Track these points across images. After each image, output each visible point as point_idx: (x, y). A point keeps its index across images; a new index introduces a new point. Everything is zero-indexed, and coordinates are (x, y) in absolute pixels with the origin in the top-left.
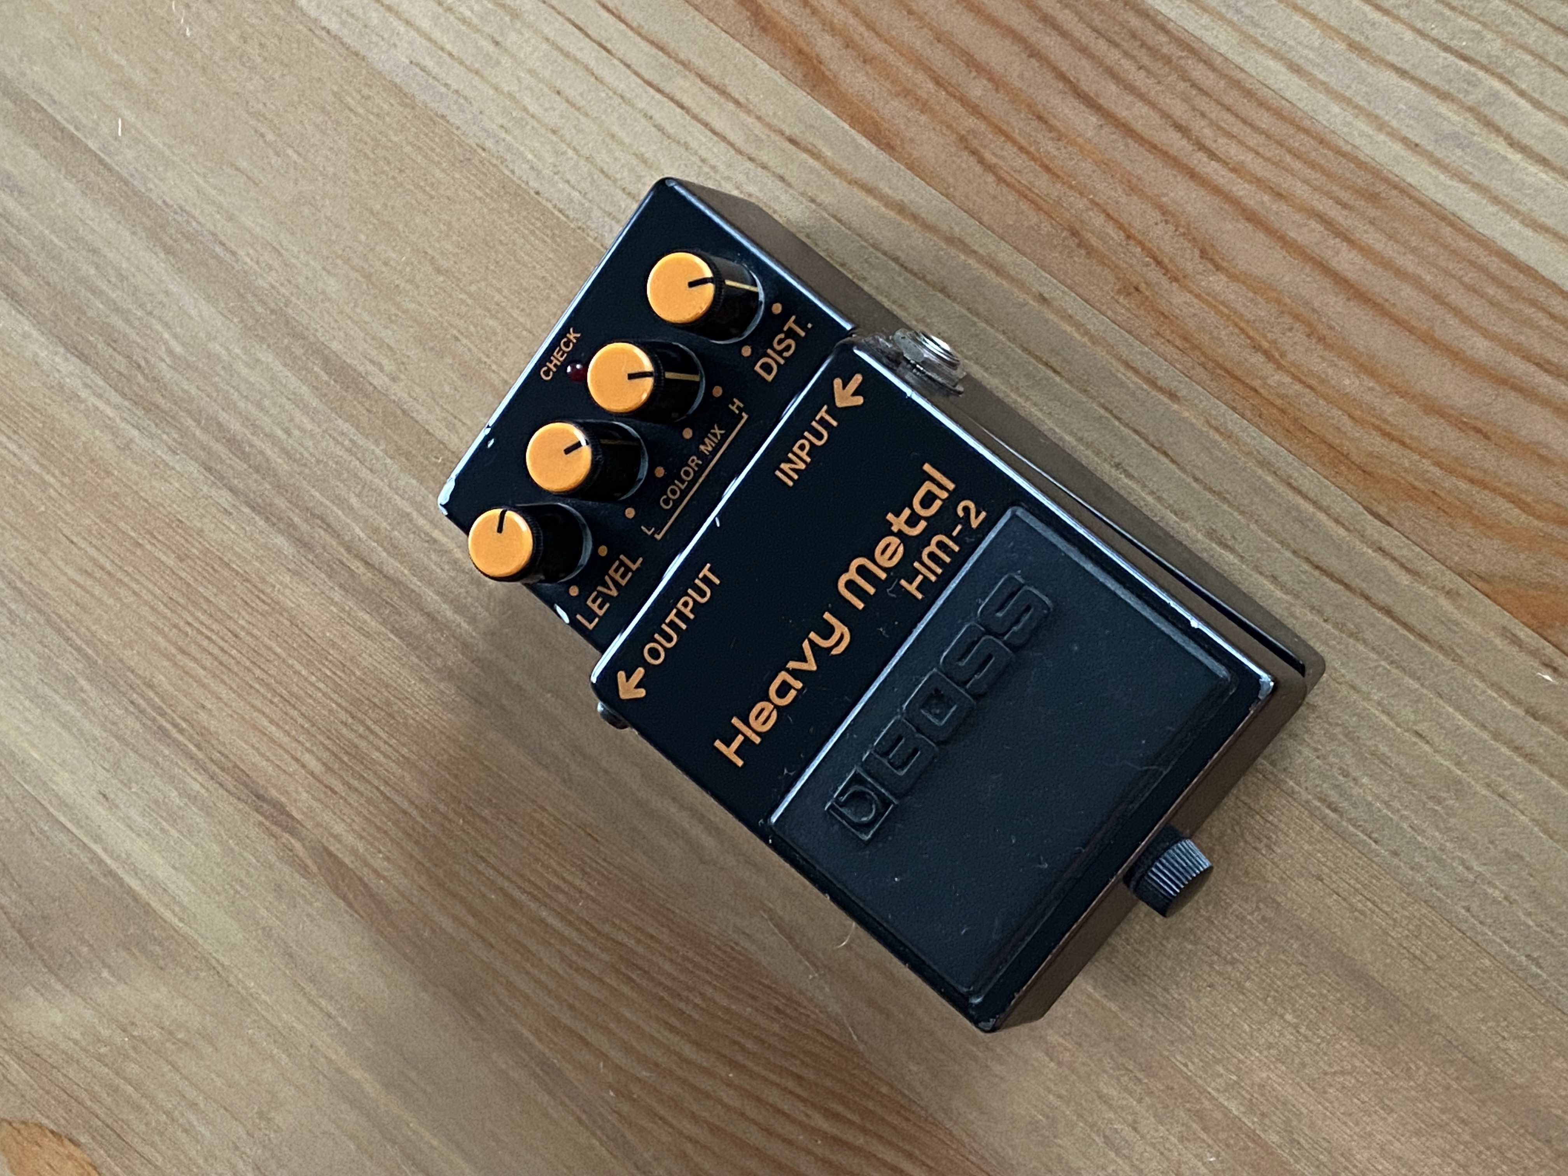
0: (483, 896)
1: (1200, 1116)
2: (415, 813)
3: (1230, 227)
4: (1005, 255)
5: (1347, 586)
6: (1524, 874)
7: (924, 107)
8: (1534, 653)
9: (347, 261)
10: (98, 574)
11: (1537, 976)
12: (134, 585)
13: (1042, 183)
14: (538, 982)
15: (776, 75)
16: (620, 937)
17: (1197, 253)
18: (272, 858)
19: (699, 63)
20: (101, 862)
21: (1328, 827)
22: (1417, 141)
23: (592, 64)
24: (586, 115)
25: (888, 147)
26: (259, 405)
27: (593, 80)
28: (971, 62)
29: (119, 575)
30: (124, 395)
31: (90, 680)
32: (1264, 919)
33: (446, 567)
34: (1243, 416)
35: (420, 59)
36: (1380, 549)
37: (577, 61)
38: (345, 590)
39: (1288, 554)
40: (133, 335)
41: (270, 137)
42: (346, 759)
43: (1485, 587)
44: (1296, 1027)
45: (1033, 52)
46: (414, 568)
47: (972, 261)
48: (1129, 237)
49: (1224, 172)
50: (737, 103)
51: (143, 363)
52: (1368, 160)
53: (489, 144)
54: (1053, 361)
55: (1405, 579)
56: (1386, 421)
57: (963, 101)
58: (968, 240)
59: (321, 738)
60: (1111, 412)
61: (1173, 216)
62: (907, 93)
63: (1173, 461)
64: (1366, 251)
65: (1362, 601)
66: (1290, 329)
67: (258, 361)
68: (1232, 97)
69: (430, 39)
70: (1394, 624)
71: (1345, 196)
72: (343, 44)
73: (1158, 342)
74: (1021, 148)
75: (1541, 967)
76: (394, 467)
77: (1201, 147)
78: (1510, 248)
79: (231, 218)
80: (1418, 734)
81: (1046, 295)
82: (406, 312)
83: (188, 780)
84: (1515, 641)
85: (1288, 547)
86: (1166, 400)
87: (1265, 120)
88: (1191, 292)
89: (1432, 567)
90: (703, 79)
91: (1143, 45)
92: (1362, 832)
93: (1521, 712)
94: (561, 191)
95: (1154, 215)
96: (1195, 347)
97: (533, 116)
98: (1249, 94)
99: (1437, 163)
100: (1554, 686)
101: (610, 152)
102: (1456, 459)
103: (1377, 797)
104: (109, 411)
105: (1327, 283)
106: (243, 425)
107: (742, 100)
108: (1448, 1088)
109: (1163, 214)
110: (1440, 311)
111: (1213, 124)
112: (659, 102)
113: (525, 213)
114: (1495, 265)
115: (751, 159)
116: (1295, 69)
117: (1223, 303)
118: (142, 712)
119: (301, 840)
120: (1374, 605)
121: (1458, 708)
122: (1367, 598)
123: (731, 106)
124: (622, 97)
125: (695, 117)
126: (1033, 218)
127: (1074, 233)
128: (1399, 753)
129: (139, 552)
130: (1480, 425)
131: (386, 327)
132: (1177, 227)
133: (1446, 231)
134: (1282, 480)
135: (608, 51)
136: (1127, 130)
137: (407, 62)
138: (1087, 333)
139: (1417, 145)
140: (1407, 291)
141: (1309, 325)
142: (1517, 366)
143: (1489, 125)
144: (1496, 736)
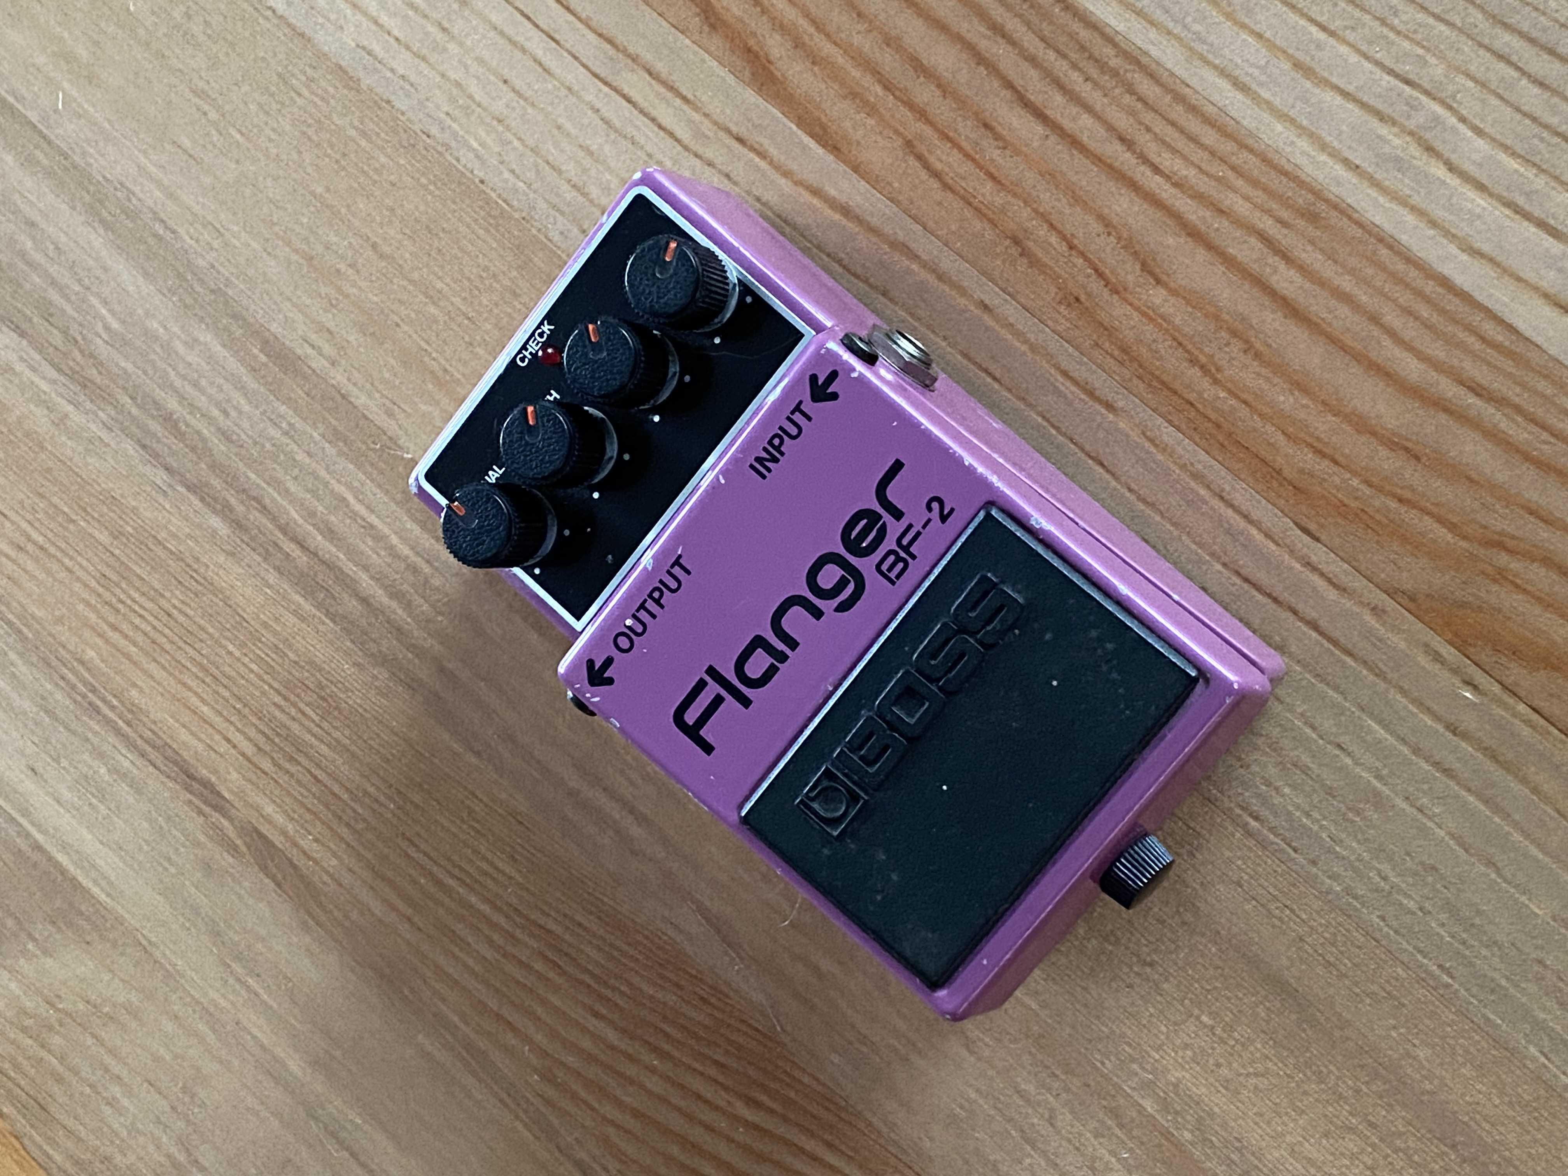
0: (415, 882)
1: (1115, 1113)
2: (345, 796)
3: (1171, 241)
4: (948, 263)
5: (1275, 600)
6: (1439, 886)
7: (872, 110)
8: (1456, 671)
9: (289, 244)
10: (30, 547)
11: (1448, 986)
12: (66, 561)
13: (986, 191)
14: (466, 966)
15: (722, 72)
16: (551, 926)
17: (1138, 267)
18: (202, 838)
19: (648, 57)
20: (28, 835)
21: (1249, 834)
22: (1358, 162)
23: (540, 53)
24: (533, 105)
25: (835, 150)
26: (196, 385)
27: (540, 70)
28: (920, 67)
29: (52, 550)
30: (59, 370)
31: (21, 655)
32: (1184, 923)
33: (383, 553)
34: (1178, 429)
35: (365, 43)
36: (1308, 564)
37: (524, 50)
38: (281, 573)
39: (1219, 567)
40: (69, 309)
41: (213, 115)
42: (277, 740)
43: (1411, 606)
44: (1212, 1028)
45: (981, 60)
46: (352, 553)
47: (915, 267)
48: (1071, 247)
49: (1167, 186)
50: (685, 99)
51: (79, 338)
52: (1308, 179)
53: (434, 130)
54: (992, 368)
55: (1332, 594)
56: (1318, 439)
57: (910, 105)
58: (913, 245)
59: (254, 720)
60: (1048, 421)
61: (1115, 228)
62: (854, 95)
63: (1108, 471)
64: (1303, 269)
65: (1289, 614)
66: (1227, 344)
67: (196, 340)
68: (1178, 112)
69: (376, 22)
70: (1320, 638)
71: (1285, 214)
72: (289, 25)
73: (1096, 353)
74: (967, 155)
75: (1452, 977)
76: (330, 450)
77: (1145, 160)
78: (1446, 272)
79: (171, 196)
80: (1339, 746)
81: (987, 302)
82: (347, 296)
83: (119, 757)
84: (1437, 657)
85: (1218, 559)
86: (1103, 411)
87: (1209, 137)
88: (1131, 304)
89: (1358, 583)
90: (650, 74)
91: (1091, 57)
92: (1282, 840)
93: (1441, 728)
94: (506, 181)
95: (1096, 227)
96: (1133, 359)
97: (479, 105)
98: (1193, 109)
99: (1376, 184)
100: (1475, 703)
101: (556, 145)
102: (1386, 478)
103: (1298, 807)
104: (44, 386)
105: (1266, 301)
106: (180, 403)
107: (690, 96)
108: (1358, 1091)
109: (1106, 226)
110: (1376, 332)
111: (1157, 138)
112: (606, 95)
113: (468, 201)
114: (1430, 287)
115: (696, 155)
116: (1239, 86)
117: (1162, 317)
118: (73, 687)
119: (231, 820)
120: (1301, 619)
121: (1380, 722)
122: (1295, 613)
123: (678, 102)
124: (569, 89)
125: (642, 111)
126: (978, 225)
127: (1016, 241)
128: (1320, 765)
129: (71, 527)
130: (1409, 445)
131: (325, 311)
132: (1119, 239)
133: (1384, 252)
134: (1215, 494)
135: (557, 42)
136: (1074, 142)
137: (353, 44)
138: (1026, 341)
139: (1358, 167)
140: (1344, 311)
141: (1247, 342)
142: (1449, 389)
143: (1430, 149)
144: (1416, 751)
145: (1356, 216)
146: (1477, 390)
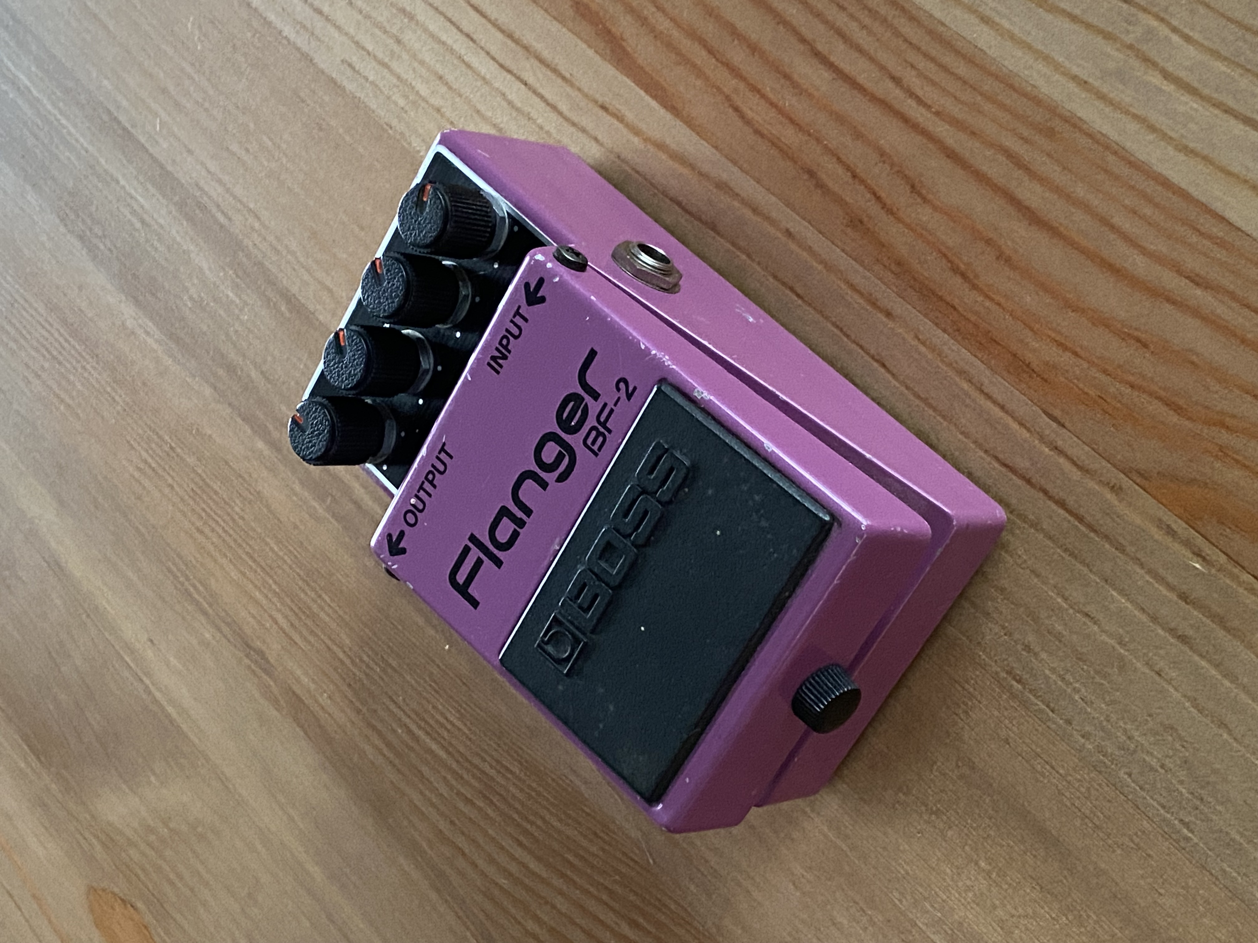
2: (348, 662)
3: (934, 164)
5: (1029, 481)
6: (1178, 746)
7: (699, 73)
8: (1187, 543)
10: (148, 471)
11: (1188, 840)
12: (169, 480)
13: (788, 133)
14: (430, 801)
15: (591, 53)
17: (908, 188)
18: (257, 695)
19: (537, 46)
20: (150, 693)
21: (1013, 696)
22: (1086, 79)
23: (463, 53)
24: (460, 95)
25: (673, 110)
27: (463, 66)
28: (734, 32)
29: (160, 471)
30: (162, 332)
31: (143, 553)
32: (962, 775)
34: (945, 331)
35: (348, 58)
37: (452, 52)
39: (982, 454)
42: (303, 617)
43: (1144, 482)
45: (781, 20)
47: (735, 203)
48: (854, 176)
49: (929, 116)
50: (564, 78)
53: (394, 123)
54: (796, 287)
55: (1076, 474)
56: (1060, 334)
57: (728, 66)
58: (733, 185)
60: (841, 330)
61: (889, 156)
62: (686, 61)
63: (888, 371)
65: (1041, 495)
66: (983, 253)
68: (935, 50)
69: (354, 41)
70: (1067, 515)
71: (1026, 132)
72: (297, 49)
73: (877, 268)
74: (771, 104)
75: (1192, 831)
77: (911, 94)
79: (228, 191)
80: (1087, 615)
81: (792, 230)
83: (204, 631)
85: (981, 446)
86: (884, 318)
87: (962, 69)
88: (902, 223)
89: (1099, 464)
90: (540, 60)
92: (1042, 701)
93: (1174, 597)
95: (874, 157)
96: (906, 271)
97: (423, 99)
98: (948, 44)
99: (1102, 97)
100: (1204, 574)
102: (1119, 366)
103: (1054, 671)
104: (154, 345)
105: (1012, 211)
106: (237, 354)
109: (882, 156)
111: (921, 75)
114: (1150, 187)
118: (175, 577)
119: (275, 680)
120: (1050, 498)
121: (1121, 592)
122: (1045, 492)
124: (484, 79)
126: (782, 163)
127: (811, 174)
128: (1071, 632)
130: (1138, 334)
132: (892, 165)
133: (1111, 158)
134: (976, 387)
136: (854, 84)
137: (340, 61)
138: (822, 262)
139: (1086, 82)
140: (1078, 215)
141: (998, 248)
142: (1171, 281)
143: (1146, 60)
144: (1154, 619)
145: (1085, 126)
146: (1196, 281)
